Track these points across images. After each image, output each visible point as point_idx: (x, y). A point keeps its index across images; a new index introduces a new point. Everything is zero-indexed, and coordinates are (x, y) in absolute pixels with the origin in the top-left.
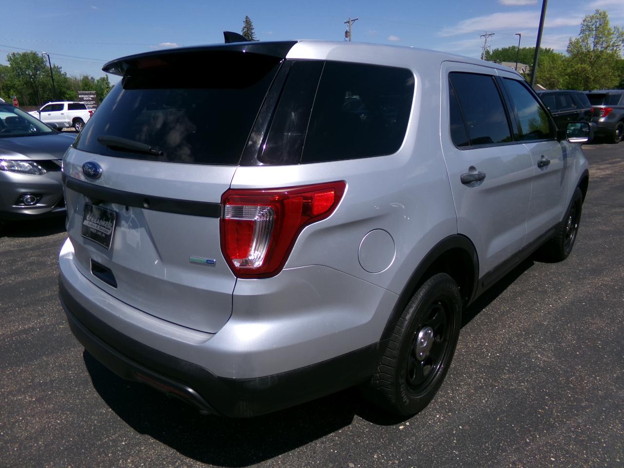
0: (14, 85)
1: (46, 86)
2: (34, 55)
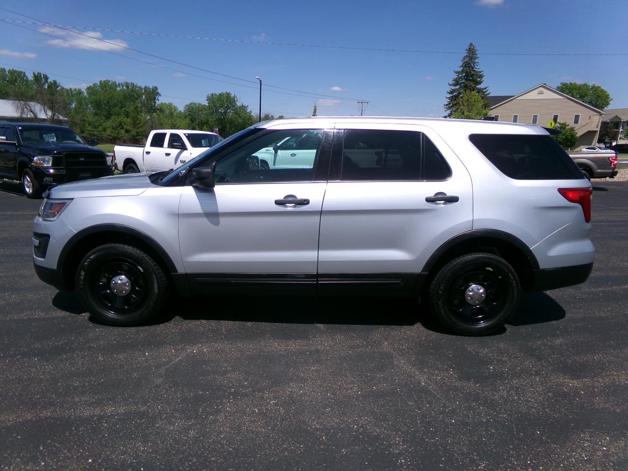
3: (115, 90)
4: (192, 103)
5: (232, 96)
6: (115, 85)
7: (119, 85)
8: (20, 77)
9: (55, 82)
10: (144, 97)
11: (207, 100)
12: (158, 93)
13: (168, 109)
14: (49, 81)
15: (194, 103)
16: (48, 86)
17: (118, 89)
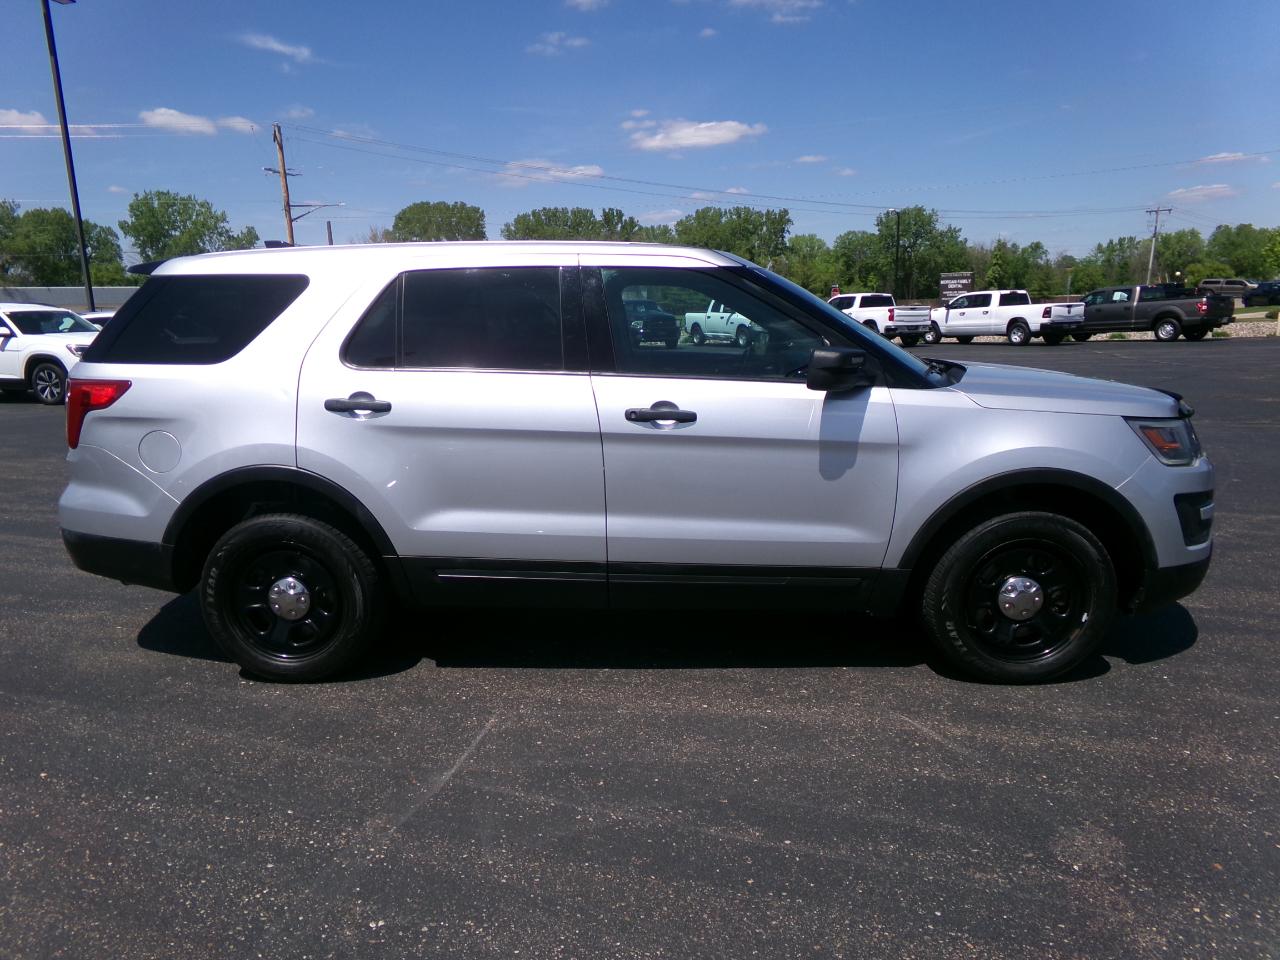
0: (877, 264)
1: (926, 263)
2: (919, 211)
3: (718, 223)
4: (849, 233)
5: (928, 211)
6: (719, 214)
7: (726, 212)
8: (585, 217)
9: (631, 219)
10: (765, 229)
11: (878, 225)
12: (789, 220)
13: (807, 246)
14: (624, 218)
15: (854, 232)
16: (623, 227)
17: (724, 220)
